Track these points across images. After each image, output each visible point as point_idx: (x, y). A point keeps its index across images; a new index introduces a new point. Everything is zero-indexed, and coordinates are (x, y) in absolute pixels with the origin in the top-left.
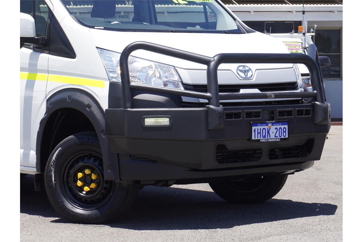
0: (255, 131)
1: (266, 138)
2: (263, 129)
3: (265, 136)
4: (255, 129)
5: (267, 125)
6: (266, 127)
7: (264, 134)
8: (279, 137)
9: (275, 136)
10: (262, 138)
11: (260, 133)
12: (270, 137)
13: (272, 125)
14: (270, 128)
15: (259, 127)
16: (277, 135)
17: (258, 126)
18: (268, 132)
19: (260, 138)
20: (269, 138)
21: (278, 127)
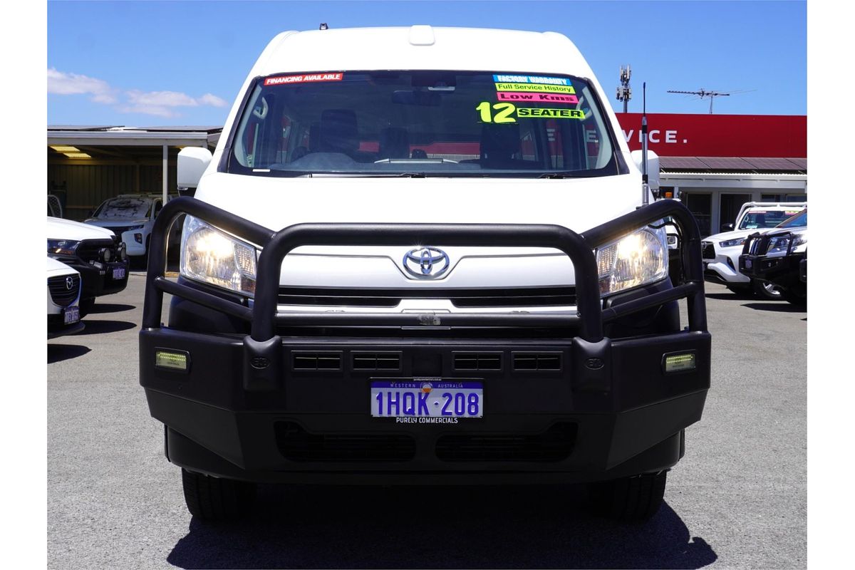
0: (380, 398)
1: (414, 414)
2: (407, 394)
3: (412, 411)
4: (381, 394)
5: (418, 386)
6: (416, 391)
7: (409, 407)
8: (454, 415)
9: (444, 412)
10: (402, 414)
11: (397, 403)
12: (427, 412)
14: (427, 395)
15: (394, 391)
16: (451, 409)
17: (390, 387)
18: (422, 403)
19: (398, 412)
20: (424, 414)
21: (453, 392)
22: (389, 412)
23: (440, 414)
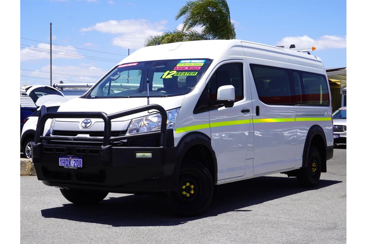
0: (61, 161)
1: (68, 166)
2: (66, 160)
3: (68, 164)
4: (61, 160)
5: (69, 158)
6: (68, 159)
7: (67, 164)
8: (76, 166)
9: (74, 166)
10: (65, 166)
11: (64, 162)
13: (72, 158)
14: (71, 160)
15: (64, 159)
16: (76, 165)
17: (63, 158)
18: (70, 163)
19: (65, 165)
20: (70, 166)
21: (76, 160)
22: (63, 165)
23: (73, 166)
